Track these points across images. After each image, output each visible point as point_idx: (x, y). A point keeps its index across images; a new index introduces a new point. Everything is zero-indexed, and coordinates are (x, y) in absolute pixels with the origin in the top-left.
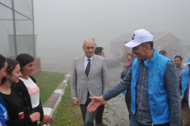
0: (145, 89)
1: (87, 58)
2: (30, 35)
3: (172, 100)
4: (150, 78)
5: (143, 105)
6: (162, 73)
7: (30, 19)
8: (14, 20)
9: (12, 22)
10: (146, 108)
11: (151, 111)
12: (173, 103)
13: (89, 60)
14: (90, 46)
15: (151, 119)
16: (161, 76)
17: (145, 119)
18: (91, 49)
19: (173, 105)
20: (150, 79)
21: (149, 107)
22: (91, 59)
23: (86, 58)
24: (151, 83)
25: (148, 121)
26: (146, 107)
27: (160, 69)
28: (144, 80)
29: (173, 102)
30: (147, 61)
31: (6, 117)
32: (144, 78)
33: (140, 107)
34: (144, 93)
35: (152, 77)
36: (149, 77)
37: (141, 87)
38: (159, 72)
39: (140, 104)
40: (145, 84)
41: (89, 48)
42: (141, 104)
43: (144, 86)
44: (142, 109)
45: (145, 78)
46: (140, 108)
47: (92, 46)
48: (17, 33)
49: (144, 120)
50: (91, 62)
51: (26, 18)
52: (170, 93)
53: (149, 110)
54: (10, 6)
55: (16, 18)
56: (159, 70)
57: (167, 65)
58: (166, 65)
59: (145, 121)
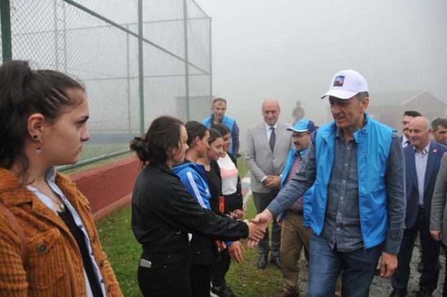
0: (352, 186)
1: (270, 127)
2: (206, 97)
3: (397, 202)
4: (361, 164)
5: (346, 215)
6: (385, 153)
7: (207, 74)
8: (187, 75)
9: (184, 78)
10: (353, 220)
11: (362, 224)
12: (397, 207)
13: (272, 129)
14: (268, 109)
15: (361, 237)
16: (384, 160)
17: (351, 240)
18: (270, 113)
19: (398, 210)
20: (360, 167)
21: (359, 217)
22: (275, 127)
23: (268, 127)
24: (364, 173)
25: (356, 241)
26: (351, 217)
27: (381, 146)
28: (349, 169)
29: (398, 204)
30: (359, 133)
31: (208, 194)
32: (347, 165)
33: (339, 220)
34: (348, 193)
35: (366, 161)
36: (359, 162)
37: (342, 182)
38: (381, 153)
39: (339, 214)
40: (351, 176)
41: (267, 112)
42: (342, 214)
43: (348, 179)
44: (344, 223)
45: (349, 166)
46: (340, 222)
47: (272, 109)
48: (190, 95)
49: (349, 241)
50: (275, 131)
51: (202, 73)
52: (394, 188)
53: (359, 222)
54: (183, 58)
55: (190, 73)
56: (379, 148)
57: (393, 138)
58: (391, 140)
59: (351, 244)
